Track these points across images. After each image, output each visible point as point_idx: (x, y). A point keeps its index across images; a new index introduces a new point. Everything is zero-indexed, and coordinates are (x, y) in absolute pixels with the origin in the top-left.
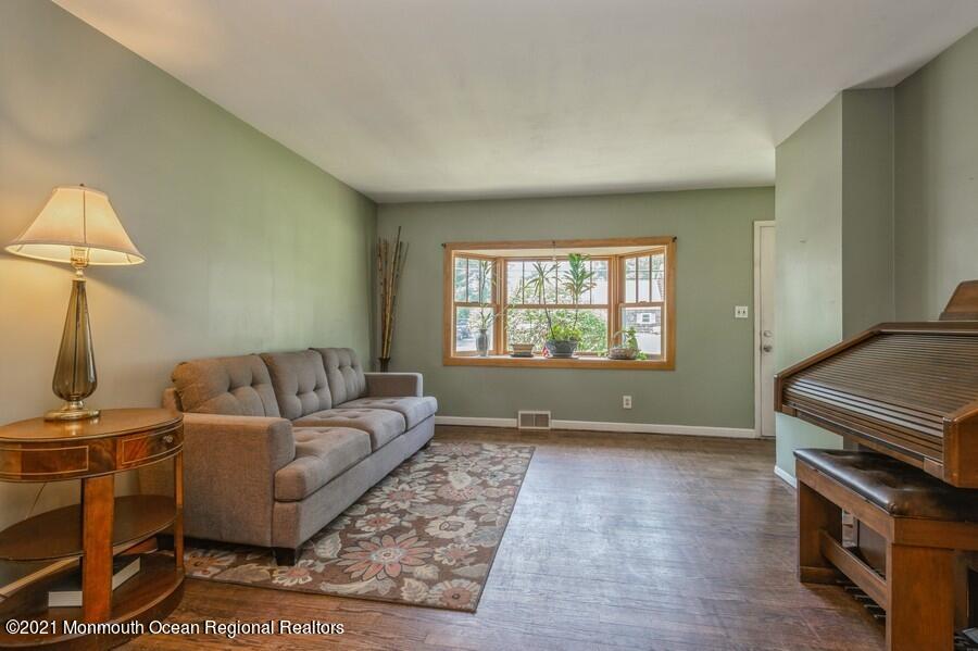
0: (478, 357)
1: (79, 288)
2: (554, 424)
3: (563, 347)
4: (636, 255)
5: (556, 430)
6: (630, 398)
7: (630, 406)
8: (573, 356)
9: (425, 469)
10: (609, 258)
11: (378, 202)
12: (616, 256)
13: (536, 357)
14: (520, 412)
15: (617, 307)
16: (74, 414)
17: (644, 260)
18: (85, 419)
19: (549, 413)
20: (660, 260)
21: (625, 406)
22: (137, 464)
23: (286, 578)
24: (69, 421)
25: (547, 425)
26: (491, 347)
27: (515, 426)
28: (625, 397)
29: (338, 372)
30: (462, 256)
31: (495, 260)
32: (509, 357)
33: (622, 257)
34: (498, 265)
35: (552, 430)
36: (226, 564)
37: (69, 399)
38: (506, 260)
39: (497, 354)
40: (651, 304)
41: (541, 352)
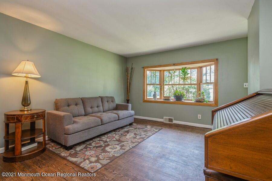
0: (154, 100)
1: (27, 82)
2: (175, 122)
3: (179, 98)
4: (206, 66)
5: (175, 124)
6: (200, 115)
7: (200, 118)
8: (183, 100)
9: (124, 131)
10: (197, 68)
11: (127, 57)
12: (199, 67)
13: (172, 101)
14: (164, 117)
15: (199, 84)
16: (26, 109)
17: (208, 68)
18: (27, 111)
19: (173, 118)
20: (213, 67)
21: (199, 118)
22: (27, 121)
23: (64, 153)
24: (25, 111)
25: (172, 122)
26: (158, 97)
27: (163, 121)
28: (199, 115)
29: (106, 103)
30: (149, 70)
31: (160, 71)
32: (162, 100)
33: (201, 67)
34: (161, 72)
35: (174, 124)
36: (57, 147)
37: (25, 106)
38: (164, 71)
39: (161, 99)
40: (211, 83)
41: (172, 99)
